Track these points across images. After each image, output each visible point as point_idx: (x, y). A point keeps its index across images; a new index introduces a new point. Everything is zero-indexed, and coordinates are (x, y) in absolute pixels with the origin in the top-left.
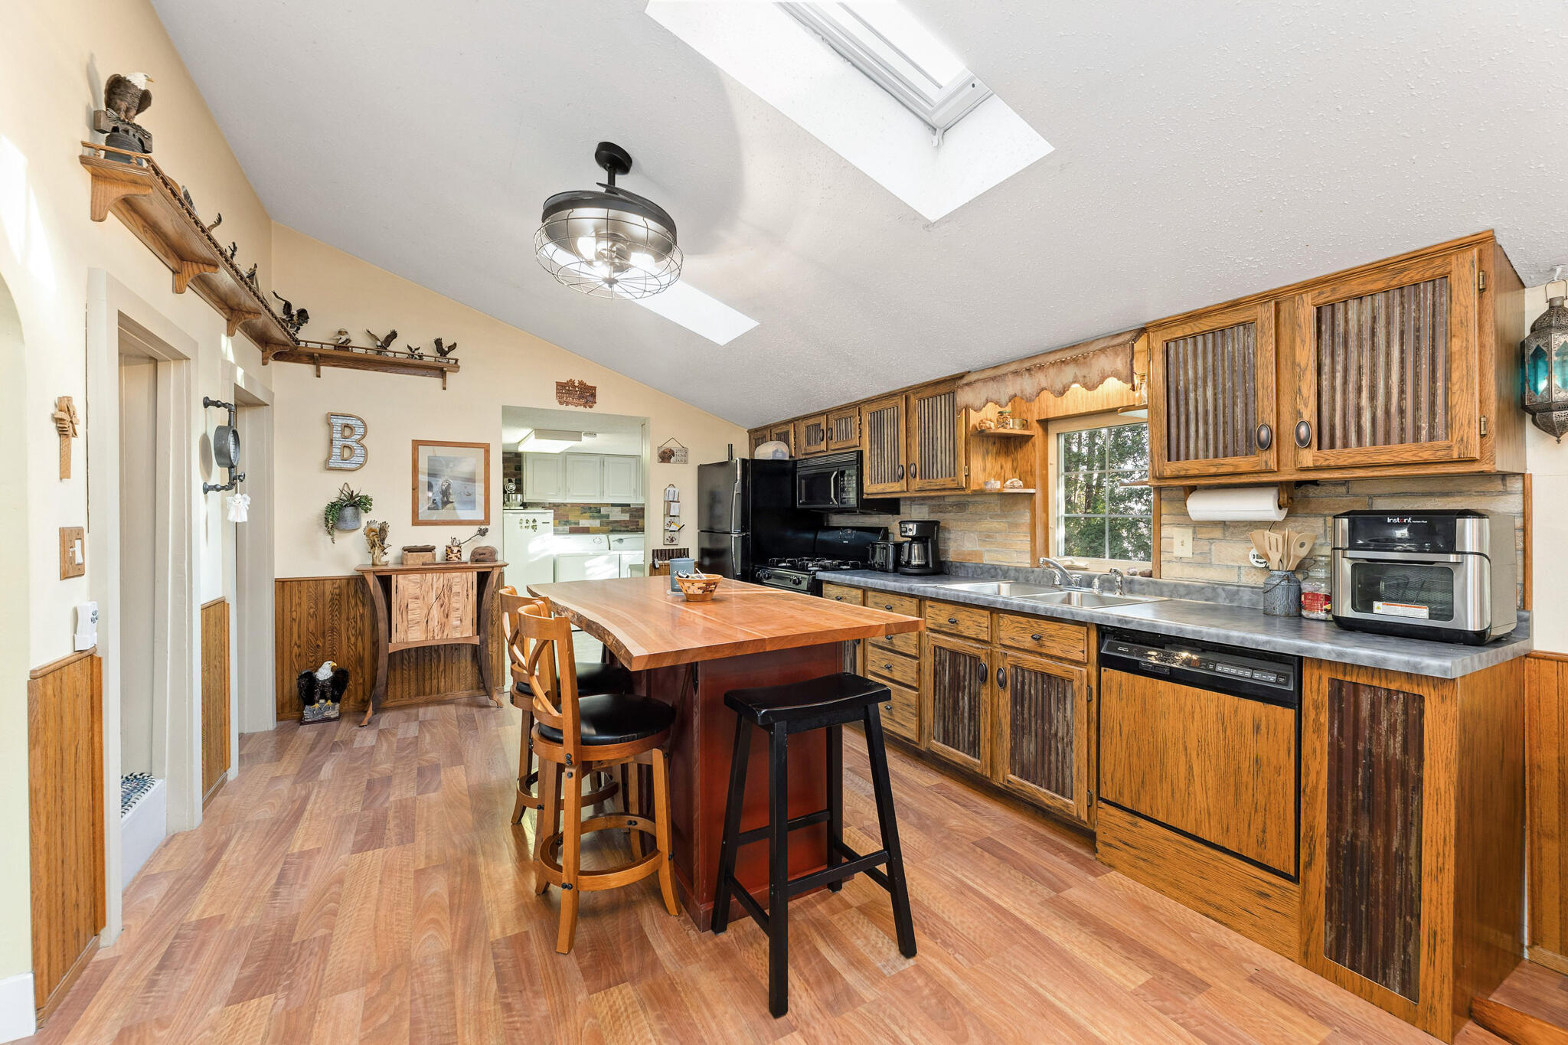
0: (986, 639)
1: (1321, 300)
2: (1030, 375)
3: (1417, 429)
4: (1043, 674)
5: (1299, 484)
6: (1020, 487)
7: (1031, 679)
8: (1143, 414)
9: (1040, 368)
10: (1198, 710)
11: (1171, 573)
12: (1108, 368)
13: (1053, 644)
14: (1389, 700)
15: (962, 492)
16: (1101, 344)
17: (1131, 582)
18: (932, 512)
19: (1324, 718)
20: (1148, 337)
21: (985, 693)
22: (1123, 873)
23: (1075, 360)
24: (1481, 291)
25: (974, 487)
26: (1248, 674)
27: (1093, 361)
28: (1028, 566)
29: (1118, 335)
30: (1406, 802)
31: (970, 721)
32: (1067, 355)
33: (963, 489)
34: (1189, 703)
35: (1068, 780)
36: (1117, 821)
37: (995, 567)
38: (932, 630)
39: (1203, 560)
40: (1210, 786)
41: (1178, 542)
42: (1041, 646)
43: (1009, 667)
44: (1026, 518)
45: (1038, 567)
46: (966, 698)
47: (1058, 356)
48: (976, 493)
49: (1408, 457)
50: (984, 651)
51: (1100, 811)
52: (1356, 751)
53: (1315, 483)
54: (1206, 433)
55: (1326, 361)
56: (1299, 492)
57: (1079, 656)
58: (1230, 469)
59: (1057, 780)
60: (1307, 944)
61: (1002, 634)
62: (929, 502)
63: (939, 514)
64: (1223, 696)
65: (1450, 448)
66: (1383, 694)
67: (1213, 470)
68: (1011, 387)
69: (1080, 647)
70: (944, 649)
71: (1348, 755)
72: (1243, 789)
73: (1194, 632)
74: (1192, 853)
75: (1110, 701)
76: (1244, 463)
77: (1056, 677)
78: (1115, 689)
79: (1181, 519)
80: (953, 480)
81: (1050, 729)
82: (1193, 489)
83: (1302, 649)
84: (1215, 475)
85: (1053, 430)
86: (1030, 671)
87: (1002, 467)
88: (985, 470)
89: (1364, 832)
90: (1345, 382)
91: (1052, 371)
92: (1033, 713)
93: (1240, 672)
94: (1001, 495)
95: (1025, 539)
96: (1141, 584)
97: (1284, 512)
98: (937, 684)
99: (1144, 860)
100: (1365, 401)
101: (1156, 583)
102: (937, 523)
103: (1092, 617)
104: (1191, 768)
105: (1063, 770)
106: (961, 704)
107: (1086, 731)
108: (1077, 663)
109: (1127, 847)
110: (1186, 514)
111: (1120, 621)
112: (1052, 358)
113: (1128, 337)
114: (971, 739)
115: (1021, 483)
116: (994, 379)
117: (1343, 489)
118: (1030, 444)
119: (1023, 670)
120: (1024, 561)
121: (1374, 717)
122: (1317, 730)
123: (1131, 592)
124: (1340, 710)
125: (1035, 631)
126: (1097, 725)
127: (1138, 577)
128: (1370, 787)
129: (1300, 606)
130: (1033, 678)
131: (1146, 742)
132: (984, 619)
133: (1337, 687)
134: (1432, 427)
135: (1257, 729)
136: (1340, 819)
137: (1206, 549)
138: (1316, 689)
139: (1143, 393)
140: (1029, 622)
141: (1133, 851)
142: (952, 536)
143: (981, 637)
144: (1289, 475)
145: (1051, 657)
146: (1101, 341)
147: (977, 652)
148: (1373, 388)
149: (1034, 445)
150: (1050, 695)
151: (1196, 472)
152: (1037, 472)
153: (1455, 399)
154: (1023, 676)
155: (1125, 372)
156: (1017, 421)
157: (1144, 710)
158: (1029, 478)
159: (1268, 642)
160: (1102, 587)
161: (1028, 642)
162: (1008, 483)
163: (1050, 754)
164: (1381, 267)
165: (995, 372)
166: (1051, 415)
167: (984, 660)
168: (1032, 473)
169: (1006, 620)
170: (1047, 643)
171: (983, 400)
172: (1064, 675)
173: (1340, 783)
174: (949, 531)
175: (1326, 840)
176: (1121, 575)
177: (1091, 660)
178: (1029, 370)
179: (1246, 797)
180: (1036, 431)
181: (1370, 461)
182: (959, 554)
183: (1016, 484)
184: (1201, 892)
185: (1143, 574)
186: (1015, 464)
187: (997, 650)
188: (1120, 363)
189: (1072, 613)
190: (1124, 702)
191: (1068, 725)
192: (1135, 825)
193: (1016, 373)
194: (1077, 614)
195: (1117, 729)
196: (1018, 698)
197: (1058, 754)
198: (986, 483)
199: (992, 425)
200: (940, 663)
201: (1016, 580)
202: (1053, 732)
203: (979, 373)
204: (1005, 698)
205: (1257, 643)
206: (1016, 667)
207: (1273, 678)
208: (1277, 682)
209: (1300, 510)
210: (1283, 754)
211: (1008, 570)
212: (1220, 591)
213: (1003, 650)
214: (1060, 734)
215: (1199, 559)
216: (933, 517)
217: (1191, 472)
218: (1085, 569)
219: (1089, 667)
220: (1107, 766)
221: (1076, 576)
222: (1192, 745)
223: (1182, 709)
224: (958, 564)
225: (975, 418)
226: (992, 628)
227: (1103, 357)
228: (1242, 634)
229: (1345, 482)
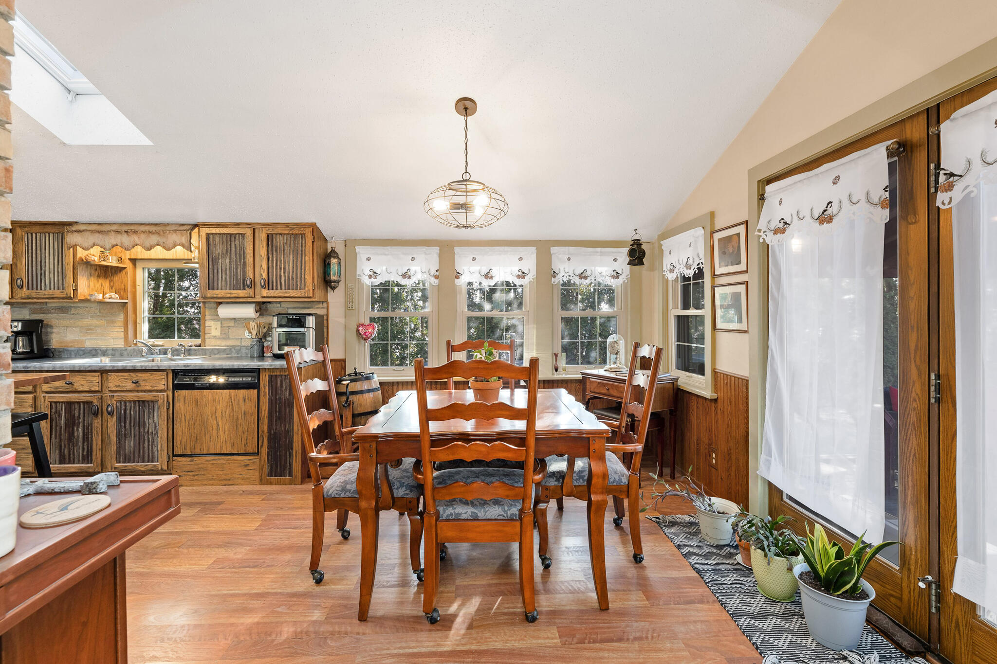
0: (97, 389)
1: (269, 232)
2: (128, 235)
3: (297, 285)
4: (139, 402)
5: (264, 303)
6: (117, 298)
7: (131, 407)
8: (197, 265)
9: (135, 232)
10: (221, 399)
11: (211, 344)
12: (178, 241)
13: (147, 384)
14: (285, 378)
15: (71, 301)
16: (174, 228)
17: (190, 350)
18: (33, 312)
19: (267, 390)
20: (199, 229)
21: (97, 423)
22: (187, 486)
23: (158, 233)
24: (313, 242)
25: (80, 297)
26: (241, 380)
27: (169, 236)
28: (123, 346)
29: (183, 225)
30: (290, 412)
31: (83, 442)
32: (153, 229)
33: (71, 298)
34: (217, 397)
35: (155, 453)
36: (184, 463)
37: (95, 350)
38: (47, 392)
39: (225, 336)
40: (226, 429)
41: (213, 328)
42: (138, 386)
43: (115, 403)
44: (121, 317)
45: (130, 347)
46: (80, 430)
47: (147, 228)
48: (82, 301)
49: (294, 295)
50: (96, 397)
51: (174, 462)
52: (276, 399)
53: (269, 302)
54: (226, 279)
55: (270, 256)
56: (264, 306)
57: (162, 387)
58: (236, 295)
59: (148, 455)
60: (261, 476)
61: (110, 385)
62: (31, 306)
63: (41, 315)
64: (231, 390)
65: (305, 292)
66: (283, 377)
67: (228, 296)
68: (113, 239)
69: (161, 382)
70: (59, 402)
71: (274, 402)
72: (239, 426)
73: (220, 365)
74: (219, 462)
75: (180, 407)
76: (241, 293)
77: (148, 401)
78: (182, 400)
79: (215, 317)
80: (62, 292)
81: (144, 430)
82: (221, 303)
83: (259, 366)
84: (230, 298)
85: (140, 265)
86: (130, 402)
87: (102, 285)
88: (89, 287)
89: (278, 427)
90: (277, 265)
91: (143, 236)
92: (132, 424)
93: (238, 380)
94: (101, 303)
95: (120, 330)
96: (195, 350)
97: (258, 314)
98: (54, 427)
99: (197, 475)
100: (282, 274)
101: (203, 349)
102: (41, 321)
103: (170, 366)
104: (218, 425)
105: (152, 449)
106: (76, 434)
107: (166, 424)
108: (161, 391)
109: (189, 473)
110: (217, 315)
111: (185, 366)
112: (143, 228)
113: (188, 227)
114: (85, 453)
115: (117, 296)
116: (100, 232)
117: (279, 305)
118: (124, 272)
119: (125, 402)
120: (120, 344)
121: (281, 386)
122: (265, 395)
123: (189, 355)
124: (272, 386)
125: (134, 379)
126: (172, 420)
127: (193, 347)
128: (280, 411)
129: (263, 352)
130: (133, 405)
131: (198, 420)
132: (96, 378)
133: (271, 377)
134: (301, 285)
135: (244, 400)
136: (272, 425)
137: (227, 331)
138: (264, 380)
139: (195, 254)
140: (130, 375)
141: (191, 473)
142: (54, 330)
143: (93, 389)
144: (258, 299)
145: (145, 391)
146: (174, 226)
147: (89, 399)
148: (285, 269)
149: (126, 273)
150: (144, 412)
151: (221, 296)
152: (129, 290)
153: (306, 276)
154: (126, 406)
155: (187, 245)
156: (115, 258)
157: (197, 405)
158: (123, 293)
159: (248, 365)
160: (173, 354)
161: (130, 385)
162: (107, 296)
163: (144, 443)
164: (287, 225)
165: (101, 228)
166: (139, 257)
167: (96, 402)
168: (125, 290)
169: (113, 376)
170: (142, 384)
171: (91, 243)
172: (153, 399)
173: (271, 412)
174: (51, 327)
175: (267, 435)
176: (184, 346)
177: (169, 388)
178: (127, 232)
179: (240, 429)
180: (128, 265)
181: (284, 295)
182: (61, 343)
183: (113, 297)
184: (224, 477)
185: (196, 346)
186: (112, 284)
187: (106, 395)
188: (184, 240)
189: (158, 366)
190: (187, 405)
191: (155, 425)
192: (192, 461)
193: (117, 232)
194: (161, 366)
195: (183, 419)
196: (122, 419)
197: (149, 442)
198: (91, 295)
199: (96, 259)
200: (56, 412)
201: (113, 355)
202: (146, 431)
203: (86, 225)
204: (112, 423)
205: (244, 366)
206: (121, 402)
207: (250, 379)
208: (252, 380)
209: (265, 313)
210: (253, 407)
211: (107, 350)
212: (233, 350)
213: (111, 394)
214: (150, 431)
215: (224, 336)
216: (35, 317)
217: (219, 296)
218: (163, 346)
219: (168, 392)
220: (178, 438)
221: (157, 349)
222: (219, 414)
223: (214, 401)
224: (62, 350)
225: (81, 253)
226: (101, 383)
227: (174, 235)
228: (239, 363)
229: (280, 302)
